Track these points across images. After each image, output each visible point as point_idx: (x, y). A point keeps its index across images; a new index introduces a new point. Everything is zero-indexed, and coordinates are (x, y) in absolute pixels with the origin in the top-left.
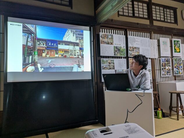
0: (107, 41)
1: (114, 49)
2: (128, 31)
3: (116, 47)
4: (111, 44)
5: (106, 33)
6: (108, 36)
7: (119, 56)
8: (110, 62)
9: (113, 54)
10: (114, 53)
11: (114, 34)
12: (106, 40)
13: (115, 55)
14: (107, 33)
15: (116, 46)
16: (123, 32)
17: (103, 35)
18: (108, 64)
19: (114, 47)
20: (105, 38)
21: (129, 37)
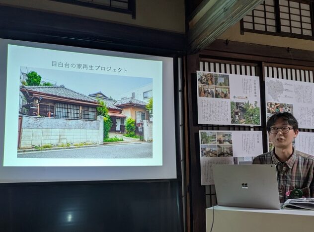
0: (214, 90)
1: (232, 108)
2: (266, 68)
3: (237, 104)
4: (223, 96)
5: (212, 72)
6: (216, 79)
7: (243, 124)
8: (222, 139)
9: (230, 120)
10: (232, 117)
11: (231, 73)
12: (211, 88)
13: (233, 121)
14: (215, 71)
15: (235, 101)
16: (253, 68)
17: (204, 77)
18: (217, 144)
19: (232, 103)
20: (210, 82)
21: (267, 80)
